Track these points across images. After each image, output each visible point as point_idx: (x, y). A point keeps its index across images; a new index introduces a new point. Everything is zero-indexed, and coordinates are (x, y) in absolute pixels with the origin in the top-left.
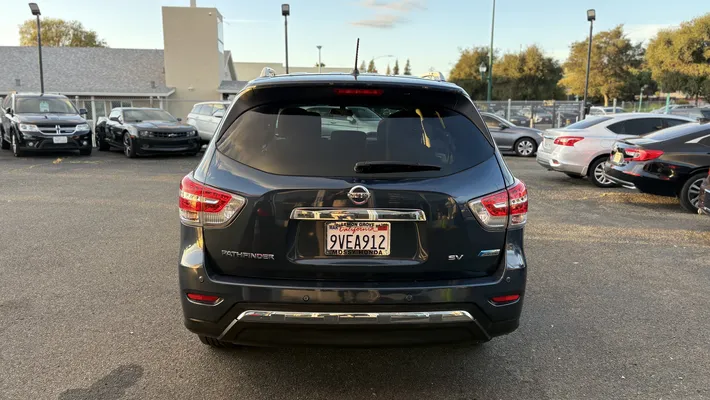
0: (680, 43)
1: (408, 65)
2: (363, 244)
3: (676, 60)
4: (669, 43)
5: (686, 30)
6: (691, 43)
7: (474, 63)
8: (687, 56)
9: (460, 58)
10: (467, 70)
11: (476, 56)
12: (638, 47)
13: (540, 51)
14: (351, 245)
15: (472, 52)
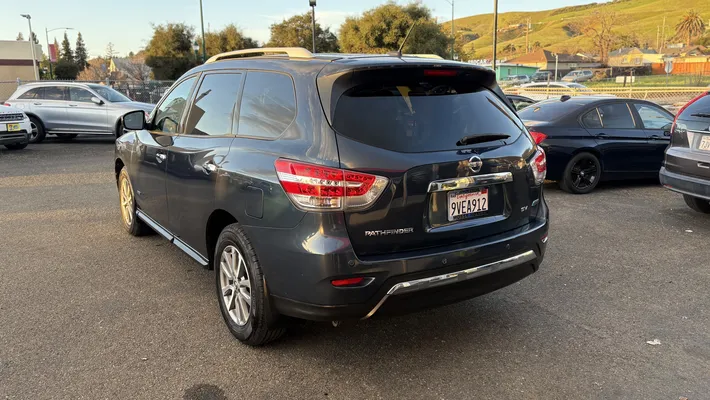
0: (365, 30)
1: (80, 39)
2: (472, 207)
3: (364, 45)
4: (357, 29)
5: (368, 19)
6: (373, 30)
7: (170, 40)
8: (372, 41)
9: (154, 35)
10: (164, 47)
11: (172, 33)
12: (327, 31)
13: (238, 31)
14: (465, 210)
15: (166, 29)
